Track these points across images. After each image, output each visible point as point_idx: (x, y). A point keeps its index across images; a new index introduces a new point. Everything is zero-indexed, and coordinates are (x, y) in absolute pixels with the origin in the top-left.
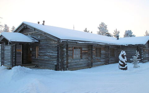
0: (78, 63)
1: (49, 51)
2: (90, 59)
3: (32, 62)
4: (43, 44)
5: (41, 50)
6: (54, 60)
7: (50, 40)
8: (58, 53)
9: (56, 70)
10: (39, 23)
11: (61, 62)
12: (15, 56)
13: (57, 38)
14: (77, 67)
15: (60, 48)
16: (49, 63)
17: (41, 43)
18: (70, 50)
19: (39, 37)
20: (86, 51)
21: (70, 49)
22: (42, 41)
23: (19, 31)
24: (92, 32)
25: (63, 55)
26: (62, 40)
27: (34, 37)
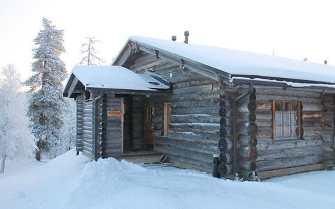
0: (289, 152)
1: (196, 115)
2: (330, 140)
3: (155, 146)
4: (182, 94)
5: (175, 113)
6: (213, 142)
7: (202, 80)
8: (222, 122)
9: (217, 175)
10: (174, 39)
11: (233, 149)
12: (104, 130)
13: (218, 71)
14: (286, 165)
15: (227, 104)
16: (197, 153)
17: (176, 91)
18: (263, 113)
19: (171, 75)
20: (316, 116)
21: (263, 107)
22: (179, 85)
23: (122, 63)
24: (326, 62)
25: (239, 126)
26: (233, 76)
27: (160, 76)
